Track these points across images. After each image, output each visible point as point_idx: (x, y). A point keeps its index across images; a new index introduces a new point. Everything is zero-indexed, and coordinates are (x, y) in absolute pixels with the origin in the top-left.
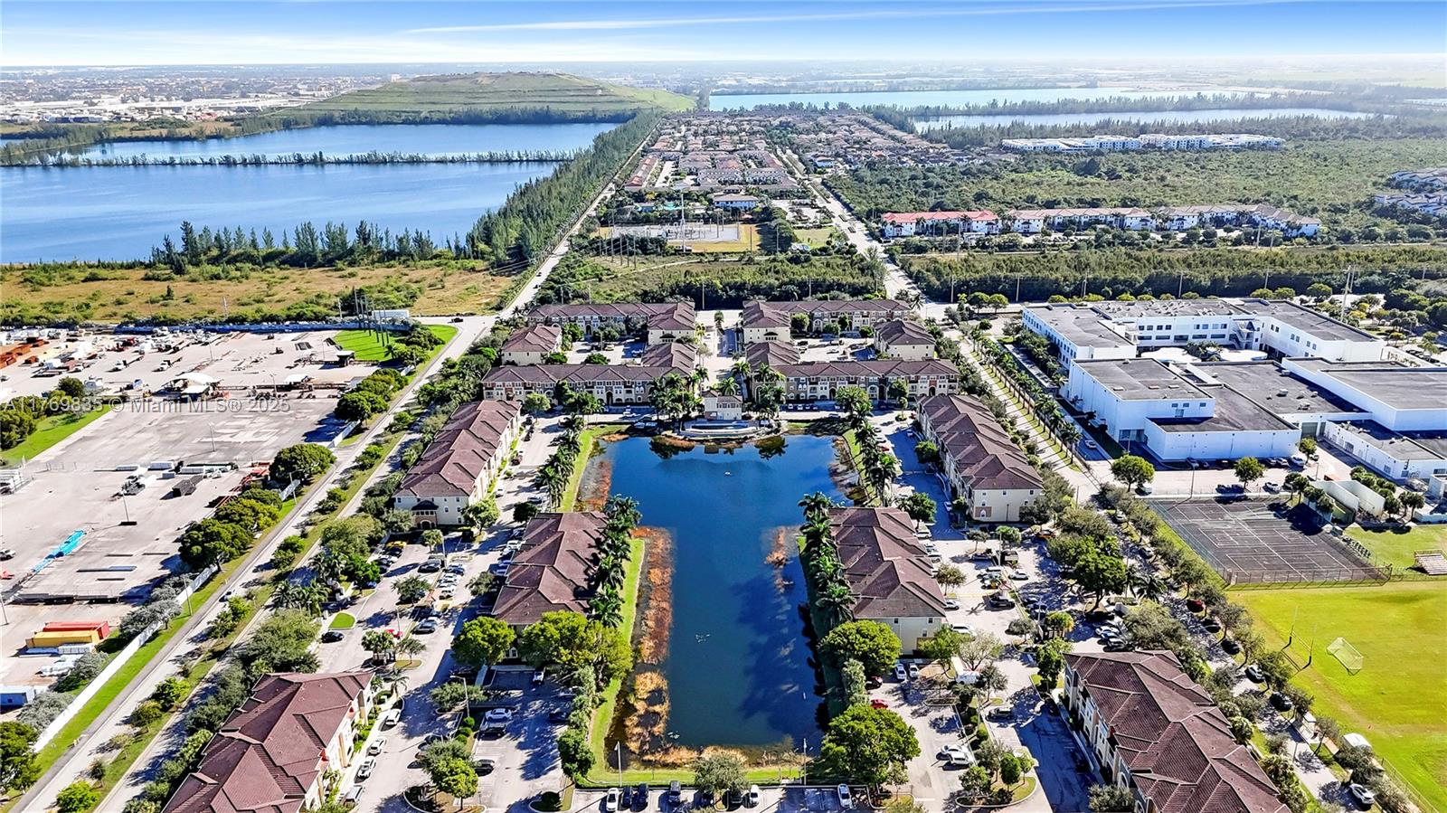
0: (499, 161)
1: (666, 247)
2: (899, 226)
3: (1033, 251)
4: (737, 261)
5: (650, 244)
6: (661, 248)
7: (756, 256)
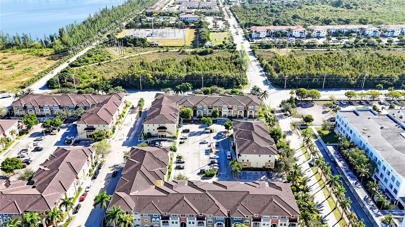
1: (146, 43)
2: (258, 33)
3: (324, 48)
4: (177, 52)
5: (138, 41)
6: (143, 44)
7: (188, 49)
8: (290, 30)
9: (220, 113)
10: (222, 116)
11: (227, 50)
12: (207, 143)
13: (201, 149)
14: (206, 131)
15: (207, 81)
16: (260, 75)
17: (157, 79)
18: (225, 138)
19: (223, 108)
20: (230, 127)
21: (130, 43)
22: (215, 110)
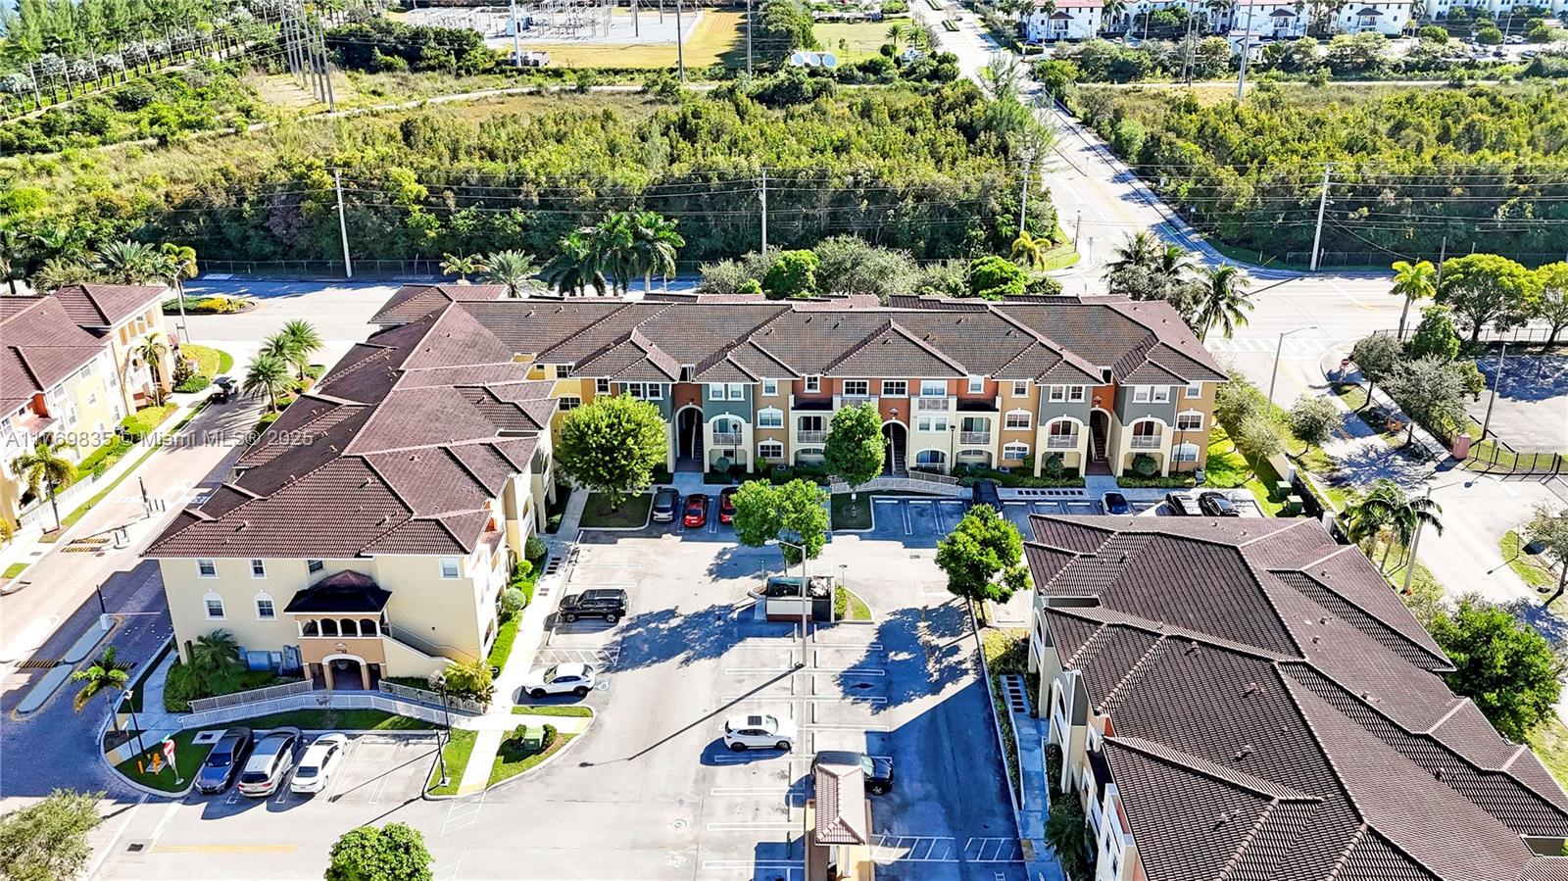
1: (473, 53)
2: (1060, 15)
3: (1426, 79)
4: (638, 93)
5: (433, 44)
6: (458, 59)
7: (694, 81)
9: (897, 436)
10: (911, 461)
11: (909, 84)
12: (782, 748)
13: (714, 829)
14: (778, 606)
15: (794, 218)
16: (1125, 198)
17: (460, 206)
18: (950, 690)
19: (915, 402)
20: (996, 581)
21: (389, 51)
22: (853, 411)
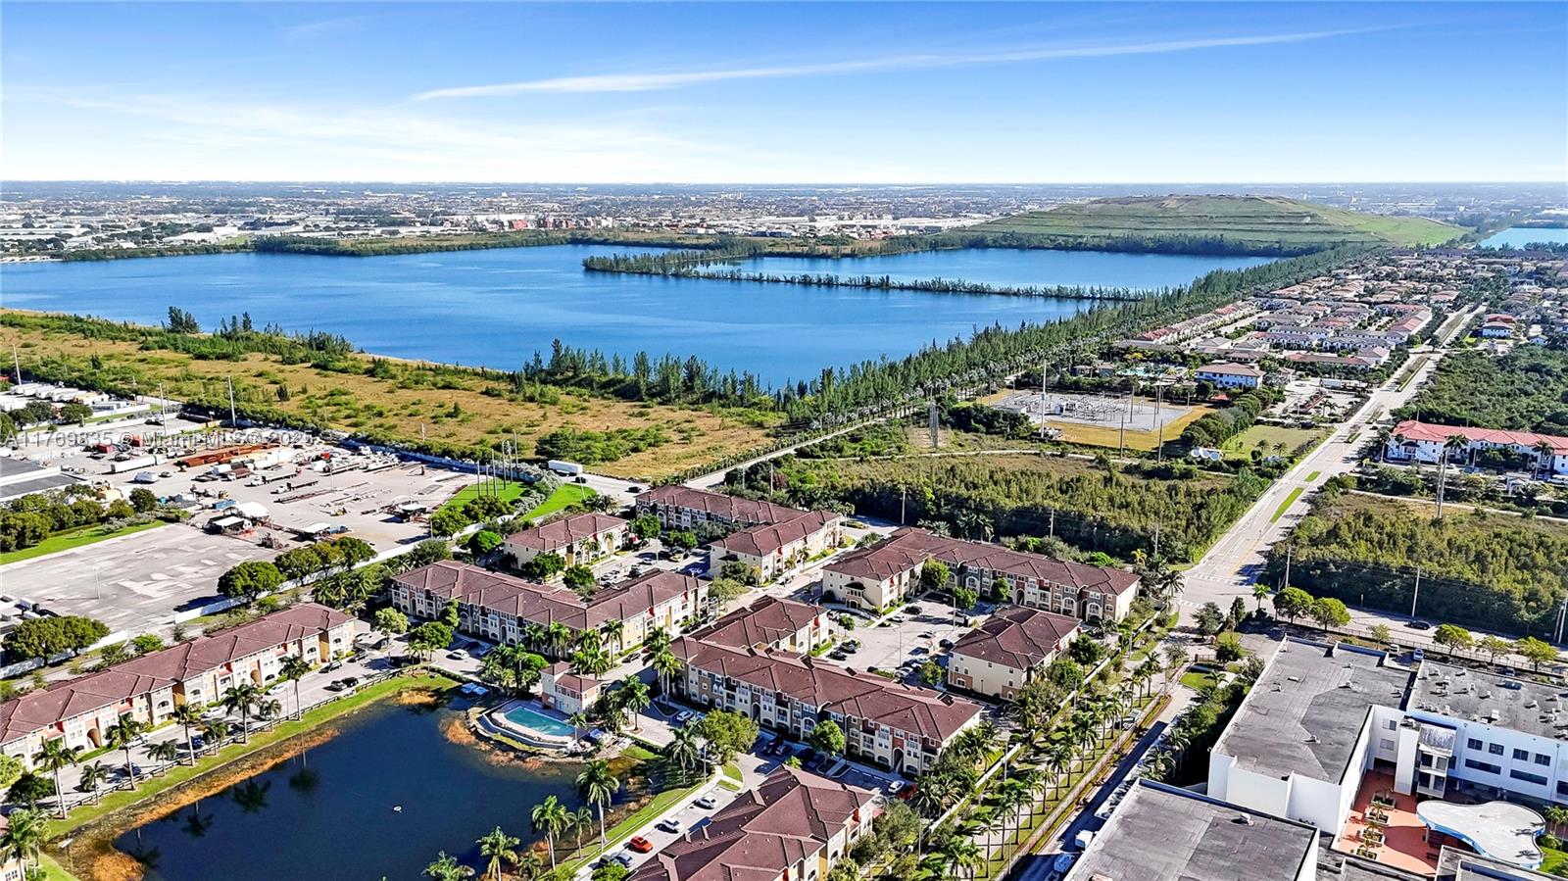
0: (1068, 297)
1: (1020, 426)
2: (1411, 444)
4: (1088, 461)
5: (1001, 420)
6: (1012, 428)
7: (1130, 457)
8: (1544, 449)
17: (945, 505)
19: (1026, 584)
21: (979, 421)
